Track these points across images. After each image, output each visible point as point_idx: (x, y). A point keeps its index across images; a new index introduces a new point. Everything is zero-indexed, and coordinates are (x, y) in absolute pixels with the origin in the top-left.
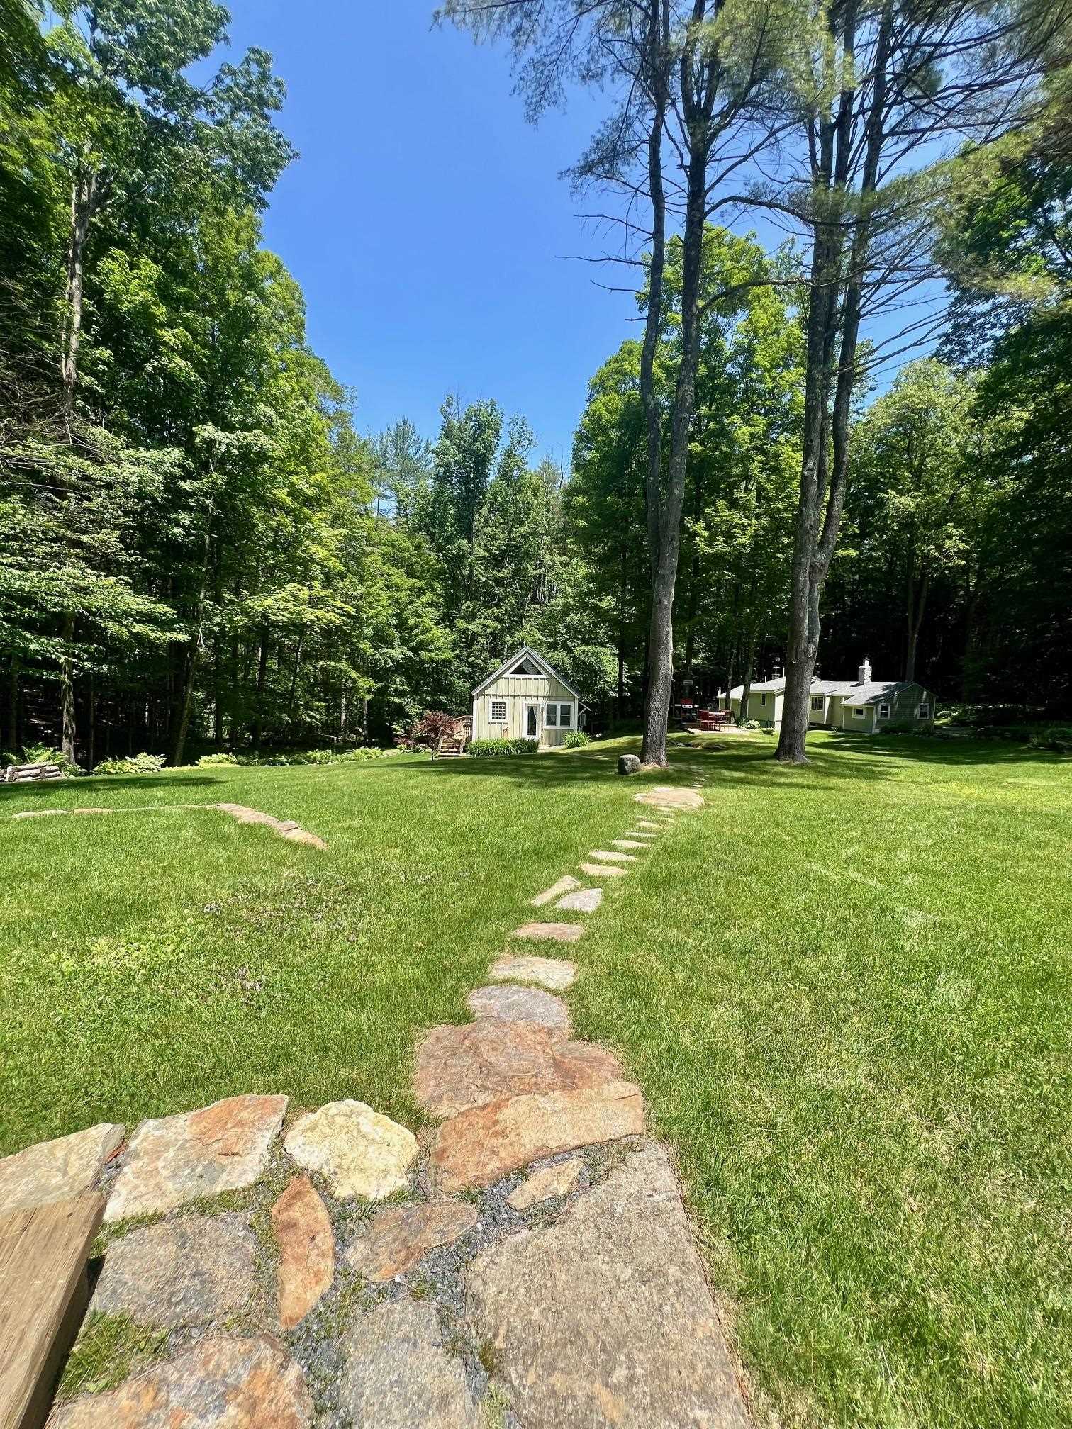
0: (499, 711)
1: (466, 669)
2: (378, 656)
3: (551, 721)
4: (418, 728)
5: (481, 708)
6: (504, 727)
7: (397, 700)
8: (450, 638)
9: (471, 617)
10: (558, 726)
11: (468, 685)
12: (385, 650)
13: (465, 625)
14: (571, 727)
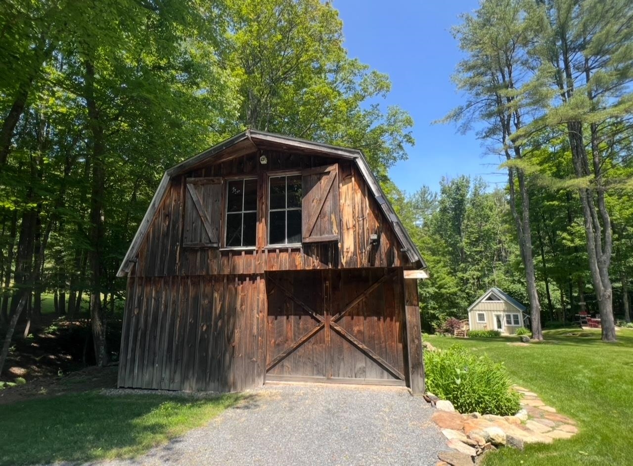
0: (481, 317)
1: (465, 296)
2: (422, 292)
3: (509, 322)
4: (444, 325)
5: (472, 316)
6: (485, 325)
7: (432, 312)
8: (455, 282)
9: (465, 270)
10: (513, 324)
11: (466, 304)
12: (425, 289)
13: (462, 275)
14: (520, 325)
